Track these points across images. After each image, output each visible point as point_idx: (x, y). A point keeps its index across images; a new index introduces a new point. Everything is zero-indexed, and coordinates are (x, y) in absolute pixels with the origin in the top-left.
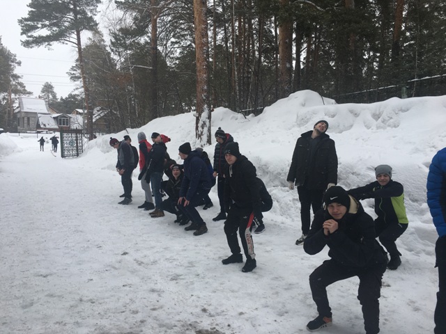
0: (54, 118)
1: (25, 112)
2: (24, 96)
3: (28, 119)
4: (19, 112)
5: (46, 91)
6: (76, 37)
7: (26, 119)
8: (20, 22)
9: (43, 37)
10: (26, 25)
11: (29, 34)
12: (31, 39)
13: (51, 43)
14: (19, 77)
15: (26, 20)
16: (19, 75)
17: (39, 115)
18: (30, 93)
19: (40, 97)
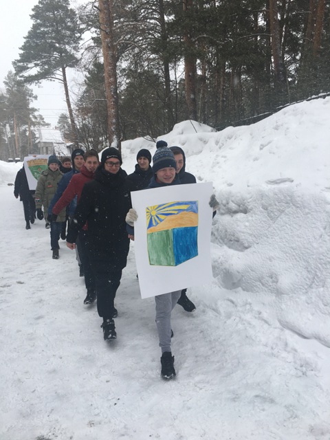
0: (68, 147)
1: (45, 143)
2: (43, 128)
3: (47, 148)
4: (39, 142)
5: (62, 122)
6: (62, 74)
7: (44, 149)
8: (14, 63)
9: (32, 76)
10: (19, 66)
11: (21, 75)
12: (23, 79)
13: (40, 81)
14: (36, 110)
15: (19, 61)
16: (36, 108)
17: (55, 145)
18: (48, 125)
19: (56, 128)
